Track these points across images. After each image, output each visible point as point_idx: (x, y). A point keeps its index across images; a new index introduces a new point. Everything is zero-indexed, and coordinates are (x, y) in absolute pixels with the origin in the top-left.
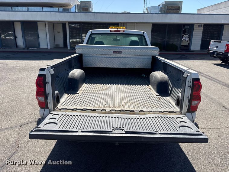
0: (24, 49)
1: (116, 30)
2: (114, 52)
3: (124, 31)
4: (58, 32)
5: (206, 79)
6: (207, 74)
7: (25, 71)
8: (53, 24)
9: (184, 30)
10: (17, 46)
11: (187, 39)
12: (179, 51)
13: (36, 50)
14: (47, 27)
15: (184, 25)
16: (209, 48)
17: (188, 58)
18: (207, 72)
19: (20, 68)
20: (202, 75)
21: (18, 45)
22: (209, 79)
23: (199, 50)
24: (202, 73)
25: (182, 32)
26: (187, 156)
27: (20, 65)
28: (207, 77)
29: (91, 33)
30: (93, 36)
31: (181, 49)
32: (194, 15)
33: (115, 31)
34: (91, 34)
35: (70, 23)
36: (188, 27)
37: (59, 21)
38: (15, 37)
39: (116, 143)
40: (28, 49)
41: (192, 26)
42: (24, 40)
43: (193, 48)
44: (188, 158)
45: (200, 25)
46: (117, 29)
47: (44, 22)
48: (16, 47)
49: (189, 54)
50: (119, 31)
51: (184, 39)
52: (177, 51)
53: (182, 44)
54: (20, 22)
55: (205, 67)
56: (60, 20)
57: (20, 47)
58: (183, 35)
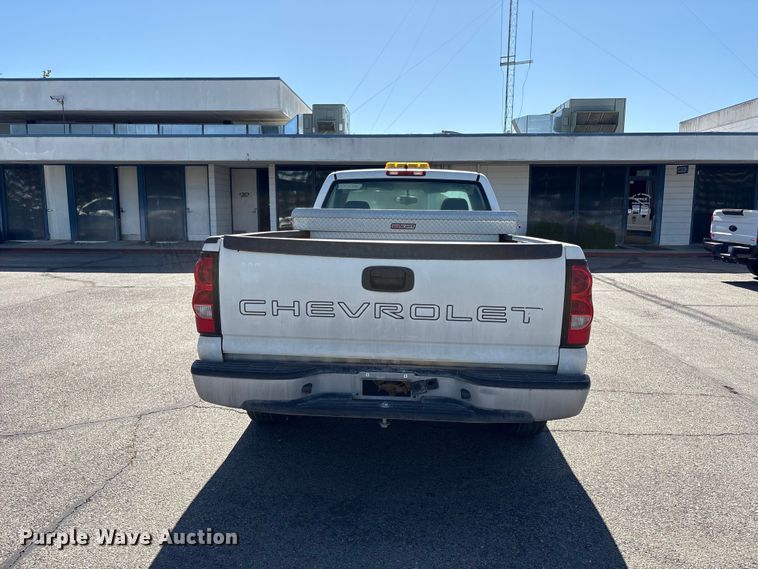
0: (141, 243)
1: (404, 170)
2: (394, 226)
3: (424, 173)
4: (244, 195)
5: (693, 321)
6: (697, 308)
7: (146, 297)
8: (229, 172)
9: (632, 182)
10: (121, 237)
11: (645, 211)
12: (620, 247)
13: (174, 245)
14: (212, 181)
15: (634, 168)
16: (708, 235)
17: (645, 266)
18: (700, 302)
19: (130, 291)
20: (684, 310)
21: (124, 232)
22: (703, 320)
23: (687, 243)
24: (684, 306)
25: (627, 190)
26: (586, 488)
27: (131, 284)
28: (699, 315)
29: (334, 180)
30: (341, 187)
31: (625, 243)
32: (660, 137)
33: (400, 173)
34: (336, 183)
35: (281, 167)
36: (647, 173)
37: (249, 161)
38: (119, 211)
39: (381, 420)
40: (152, 243)
41: (657, 169)
42: (143, 218)
43: (665, 240)
44: (588, 493)
45: (682, 167)
46: (406, 167)
47: (205, 165)
48: (117, 237)
49: (654, 256)
50: (412, 174)
51: (635, 209)
52: (613, 247)
53: (631, 226)
54: (135, 168)
55: (697, 289)
56: (252, 159)
57: (130, 239)
58: (632, 198)
